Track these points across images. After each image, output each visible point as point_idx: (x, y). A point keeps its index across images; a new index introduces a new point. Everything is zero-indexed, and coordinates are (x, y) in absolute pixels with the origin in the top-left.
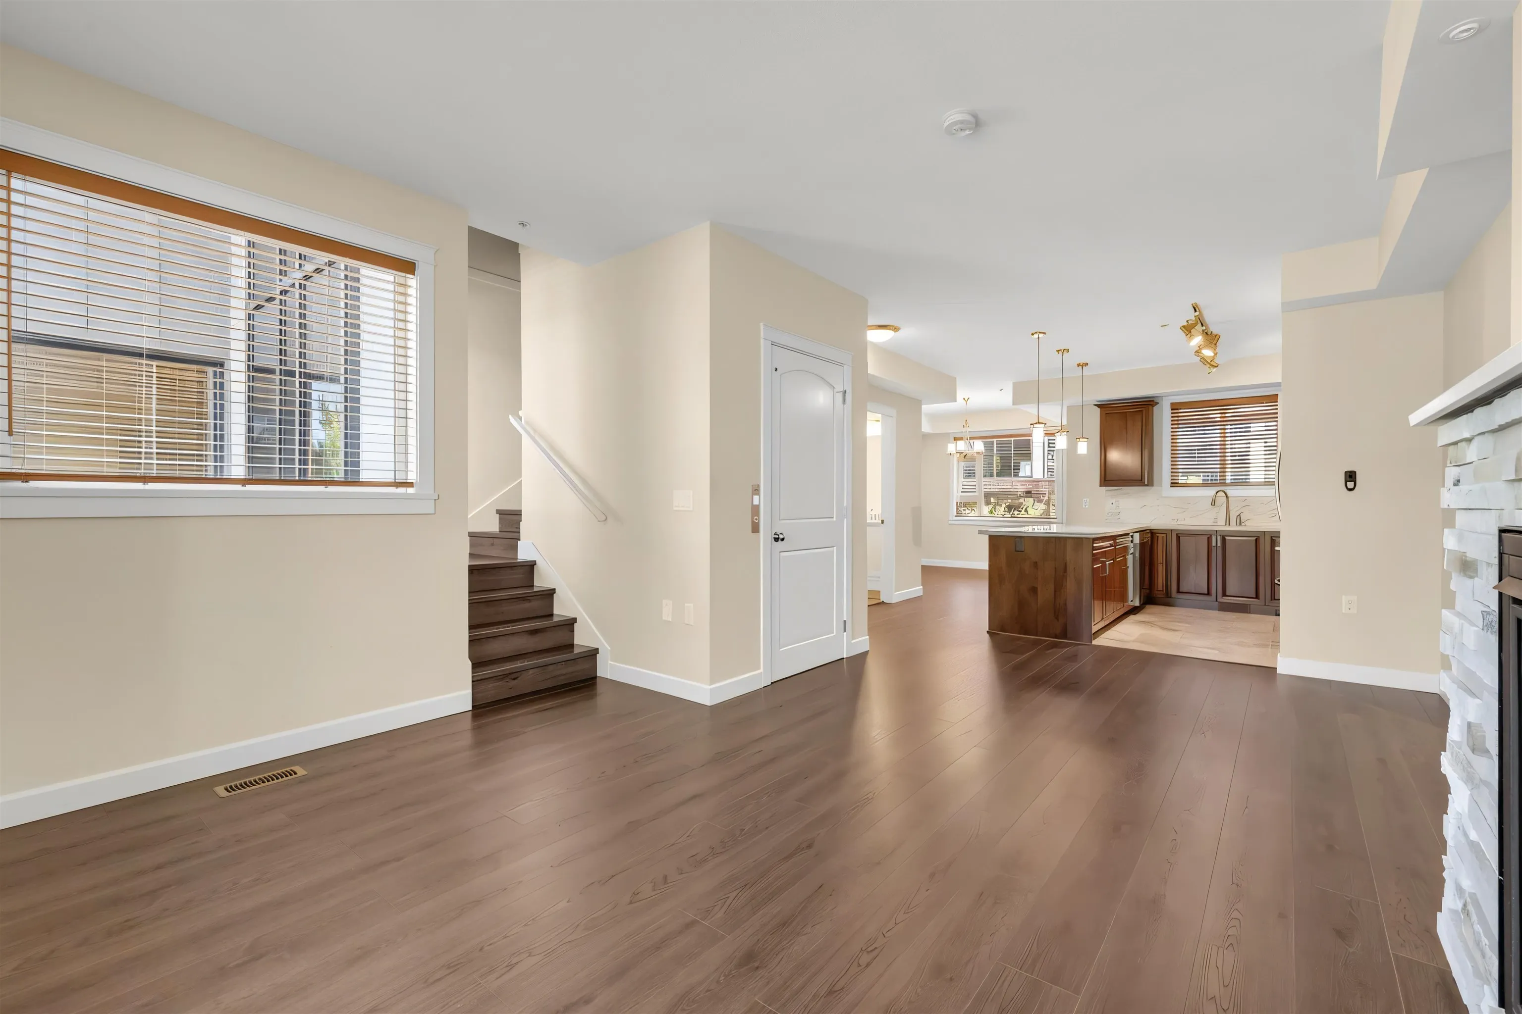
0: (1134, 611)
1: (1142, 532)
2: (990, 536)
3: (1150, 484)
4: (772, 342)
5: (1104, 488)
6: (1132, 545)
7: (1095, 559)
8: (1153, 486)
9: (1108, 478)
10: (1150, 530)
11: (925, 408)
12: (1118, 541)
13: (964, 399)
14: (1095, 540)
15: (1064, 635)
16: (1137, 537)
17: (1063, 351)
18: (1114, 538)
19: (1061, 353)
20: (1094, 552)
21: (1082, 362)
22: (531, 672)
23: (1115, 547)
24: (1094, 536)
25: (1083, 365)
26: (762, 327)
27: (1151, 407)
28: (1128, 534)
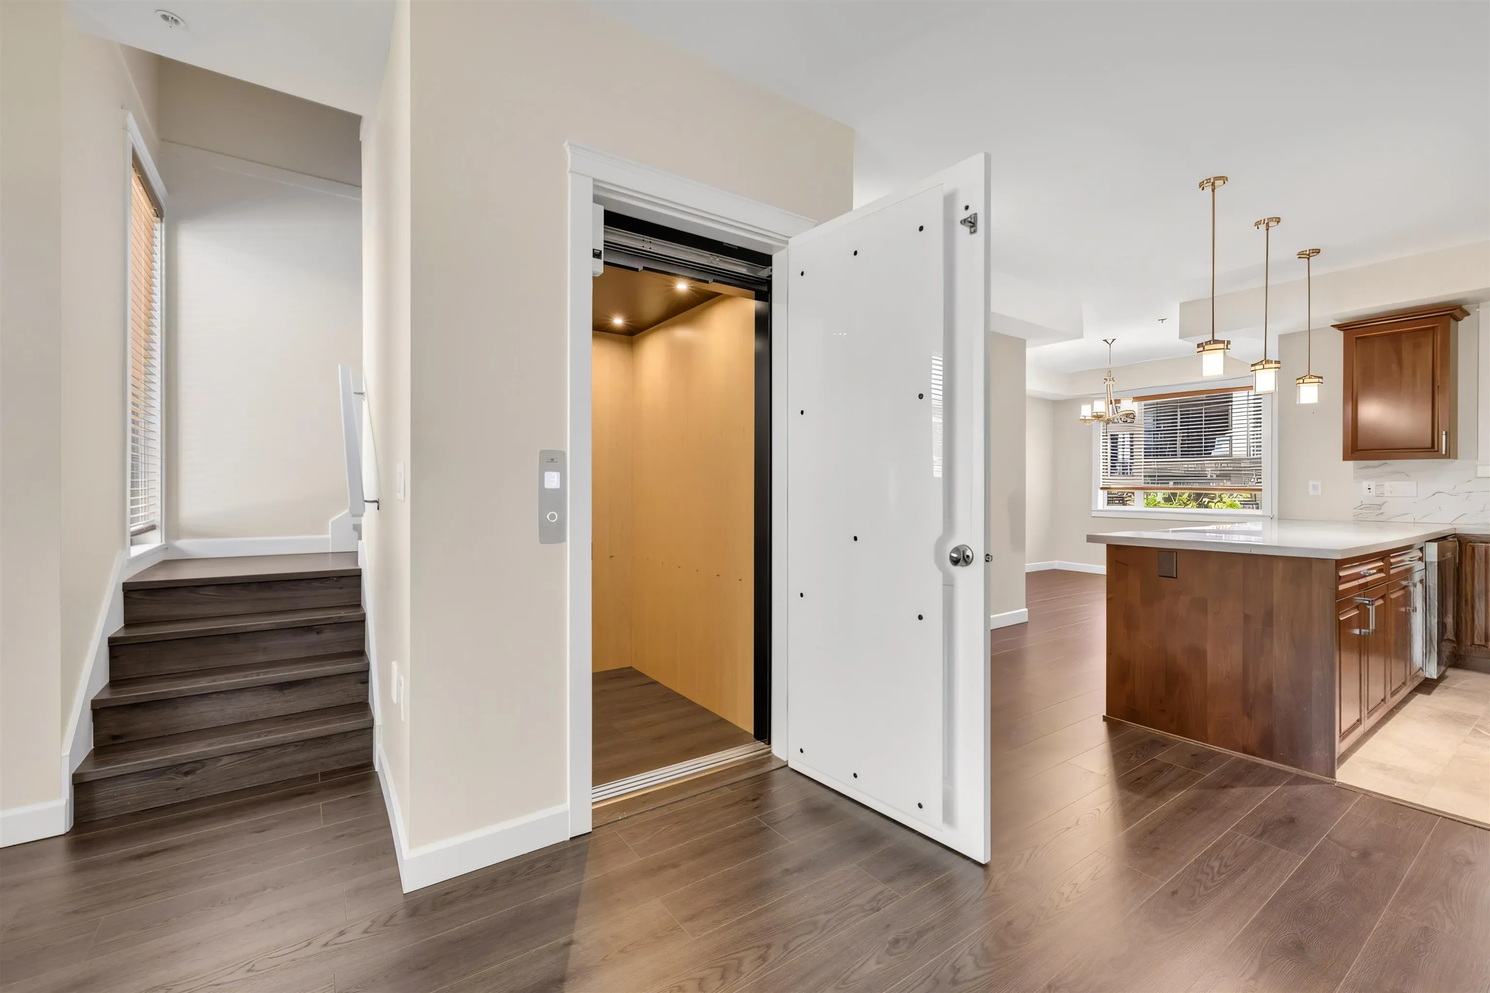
0: (1427, 686)
1: (1441, 539)
2: (1109, 547)
3: (1451, 454)
4: (594, 180)
5: (1351, 463)
6: (1421, 565)
7: (1341, 601)
8: (1456, 458)
9: (1361, 445)
10: (1455, 536)
11: (1031, 352)
12: (1392, 560)
13: (1105, 341)
14: (1340, 564)
15: (1266, 748)
16: (1432, 550)
17: (1268, 223)
18: (1384, 556)
19: (1263, 227)
20: (1342, 587)
21: (1307, 247)
22: (225, 760)
23: (1387, 573)
24: (1339, 557)
25: (1308, 255)
26: (568, 149)
27: (1452, 322)
28: (1409, 547)
